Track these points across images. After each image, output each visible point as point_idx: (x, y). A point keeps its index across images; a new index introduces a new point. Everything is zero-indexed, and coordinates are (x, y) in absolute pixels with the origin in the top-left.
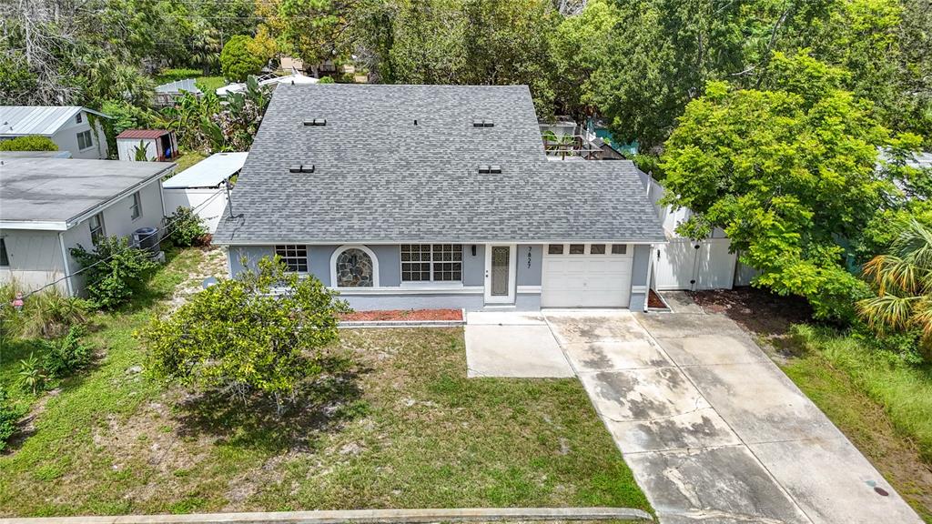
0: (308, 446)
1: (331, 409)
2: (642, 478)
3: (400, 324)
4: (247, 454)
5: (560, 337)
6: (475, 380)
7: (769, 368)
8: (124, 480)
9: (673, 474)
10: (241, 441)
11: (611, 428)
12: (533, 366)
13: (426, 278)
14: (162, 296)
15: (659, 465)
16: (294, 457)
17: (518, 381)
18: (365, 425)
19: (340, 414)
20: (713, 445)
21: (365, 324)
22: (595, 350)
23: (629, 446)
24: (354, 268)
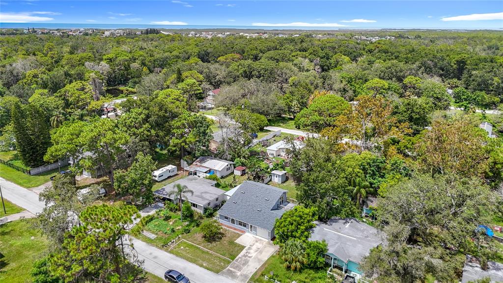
0: (211, 243)
2: (237, 258)
3: (236, 231)
4: (206, 242)
5: (253, 240)
6: (235, 242)
8: (195, 240)
10: (206, 240)
11: (241, 253)
12: (243, 243)
13: (242, 226)
14: (214, 216)
15: (240, 258)
16: (209, 243)
17: (239, 244)
18: (218, 243)
19: (217, 241)
20: (248, 259)
21: (232, 230)
22: (254, 244)
23: (240, 255)
24: (233, 221)
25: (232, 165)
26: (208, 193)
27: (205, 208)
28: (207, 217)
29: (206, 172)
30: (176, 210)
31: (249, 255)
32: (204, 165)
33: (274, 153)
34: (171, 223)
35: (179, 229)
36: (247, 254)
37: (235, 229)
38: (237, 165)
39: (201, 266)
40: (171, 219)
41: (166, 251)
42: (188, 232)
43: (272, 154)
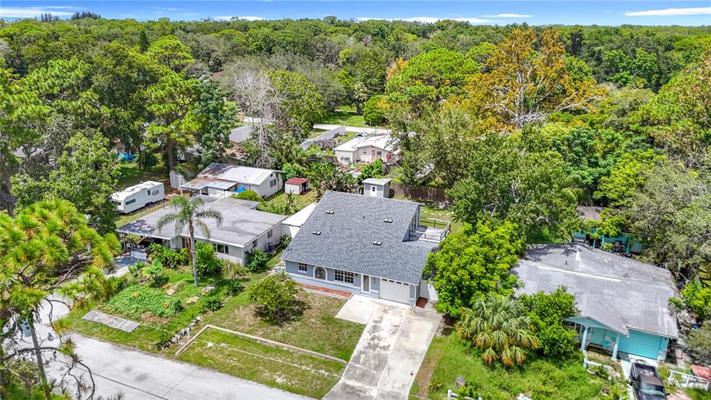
0: (281, 326)
1: (292, 317)
2: (355, 353)
3: (329, 294)
4: (266, 324)
5: (376, 311)
6: (337, 319)
7: (430, 336)
8: (237, 323)
9: (363, 356)
10: (267, 321)
11: (360, 341)
12: (356, 318)
13: (342, 280)
14: (269, 269)
15: (362, 353)
16: (276, 327)
17: (348, 321)
18: (298, 323)
19: (294, 319)
20: (383, 352)
21: (320, 292)
22: (381, 318)
23: (360, 346)
24: (320, 273)
25: (279, 176)
26: (248, 222)
27: (246, 253)
28: (255, 271)
29: (228, 190)
30: (179, 262)
31: (382, 344)
32: (221, 176)
33: (351, 156)
34: (171, 292)
35: (193, 303)
36: (376, 341)
37: (327, 290)
38: (289, 175)
39: (272, 384)
40: (169, 284)
41: (170, 356)
42: (219, 308)
43: (347, 159)
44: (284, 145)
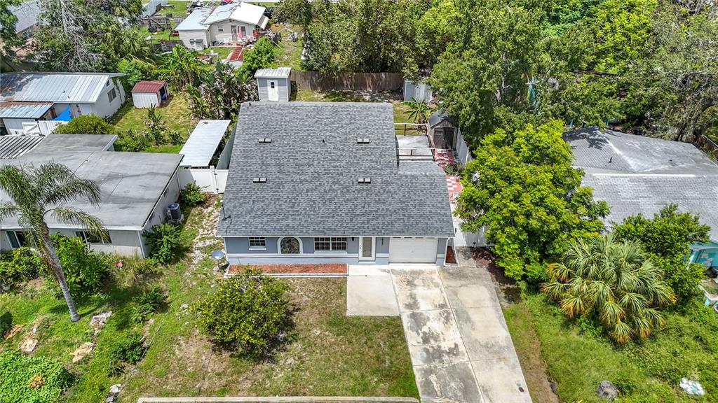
0: (272, 359)
1: (282, 336)
2: (419, 379)
3: (314, 275)
4: (245, 363)
5: (396, 286)
6: (351, 317)
7: (497, 310)
8: (194, 376)
9: (433, 378)
10: (241, 355)
11: (411, 349)
12: (379, 308)
13: (328, 249)
14: (188, 250)
15: (428, 372)
16: (266, 366)
17: (371, 317)
18: (297, 346)
19: (285, 339)
20: (455, 361)
21: (296, 275)
22: (412, 296)
23: (417, 361)
24: (290, 245)
25: (119, 83)
26: (123, 177)
28: (168, 262)
30: (17, 277)
31: (444, 346)
32: (18, 96)
33: (203, 36)
34: (29, 345)
35: (86, 359)
36: (434, 343)
37: (306, 269)
40: (17, 327)
42: (142, 355)
43: (199, 42)
44: (107, 31)
